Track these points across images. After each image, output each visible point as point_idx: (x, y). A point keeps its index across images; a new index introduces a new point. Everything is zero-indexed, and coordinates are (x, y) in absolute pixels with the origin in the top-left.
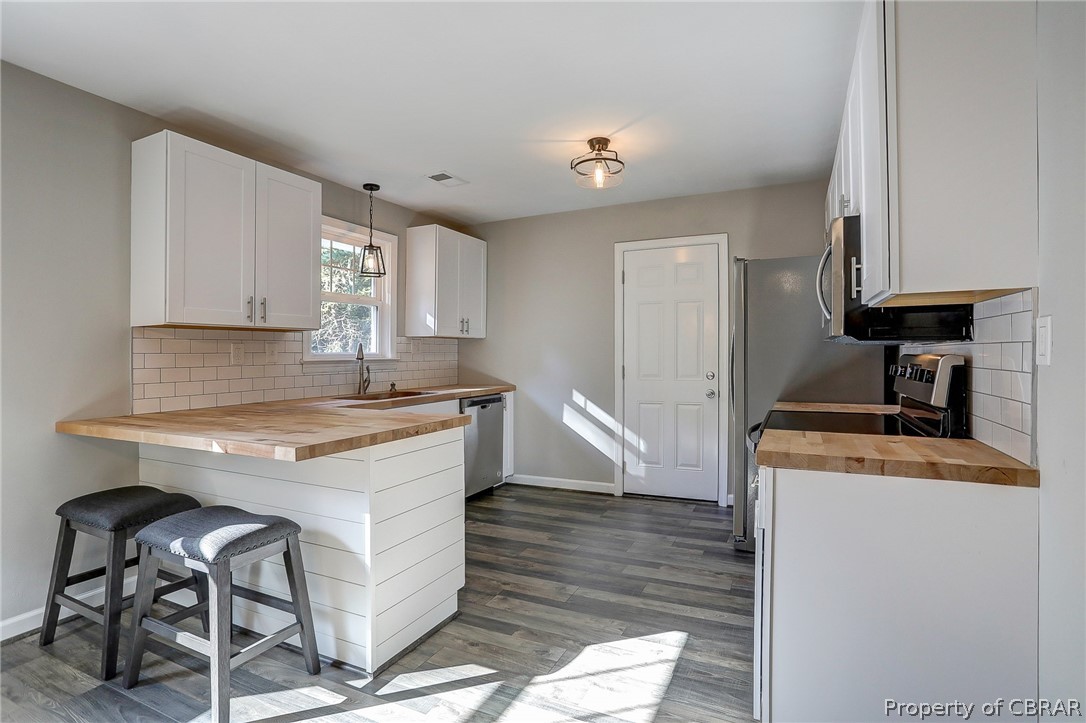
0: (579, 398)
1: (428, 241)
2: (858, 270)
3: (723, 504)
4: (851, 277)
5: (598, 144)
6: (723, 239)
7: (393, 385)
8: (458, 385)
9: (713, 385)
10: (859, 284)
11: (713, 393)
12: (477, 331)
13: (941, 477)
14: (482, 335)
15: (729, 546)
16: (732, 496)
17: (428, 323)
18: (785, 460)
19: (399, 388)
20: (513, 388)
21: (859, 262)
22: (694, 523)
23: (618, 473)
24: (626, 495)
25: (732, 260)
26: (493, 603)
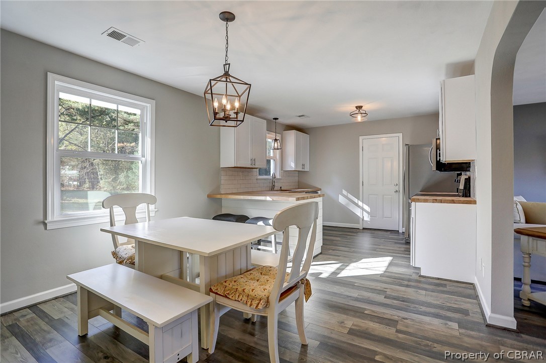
0: (345, 192)
1: (292, 136)
2: (440, 153)
3: (401, 231)
4: (438, 155)
5: (359, 108)
6: (401, 135)
7: (281, 187)
8: (298, 188)
9: (397, 188)
10: (440, 157)
11: (397, 191)
12: (307, 169)
13: (455, 203)
14: (308, 170)
15: (404, 242)
16: (404, 229)
17: (291, 165)
18: (418, 200)
19: (282, 189)
20: (320, 190)
21: (440, 151)
22: (390, 236)
23: (361, 221)
24: (364, 229)
25: (404, 145)
26: (330, 251)
